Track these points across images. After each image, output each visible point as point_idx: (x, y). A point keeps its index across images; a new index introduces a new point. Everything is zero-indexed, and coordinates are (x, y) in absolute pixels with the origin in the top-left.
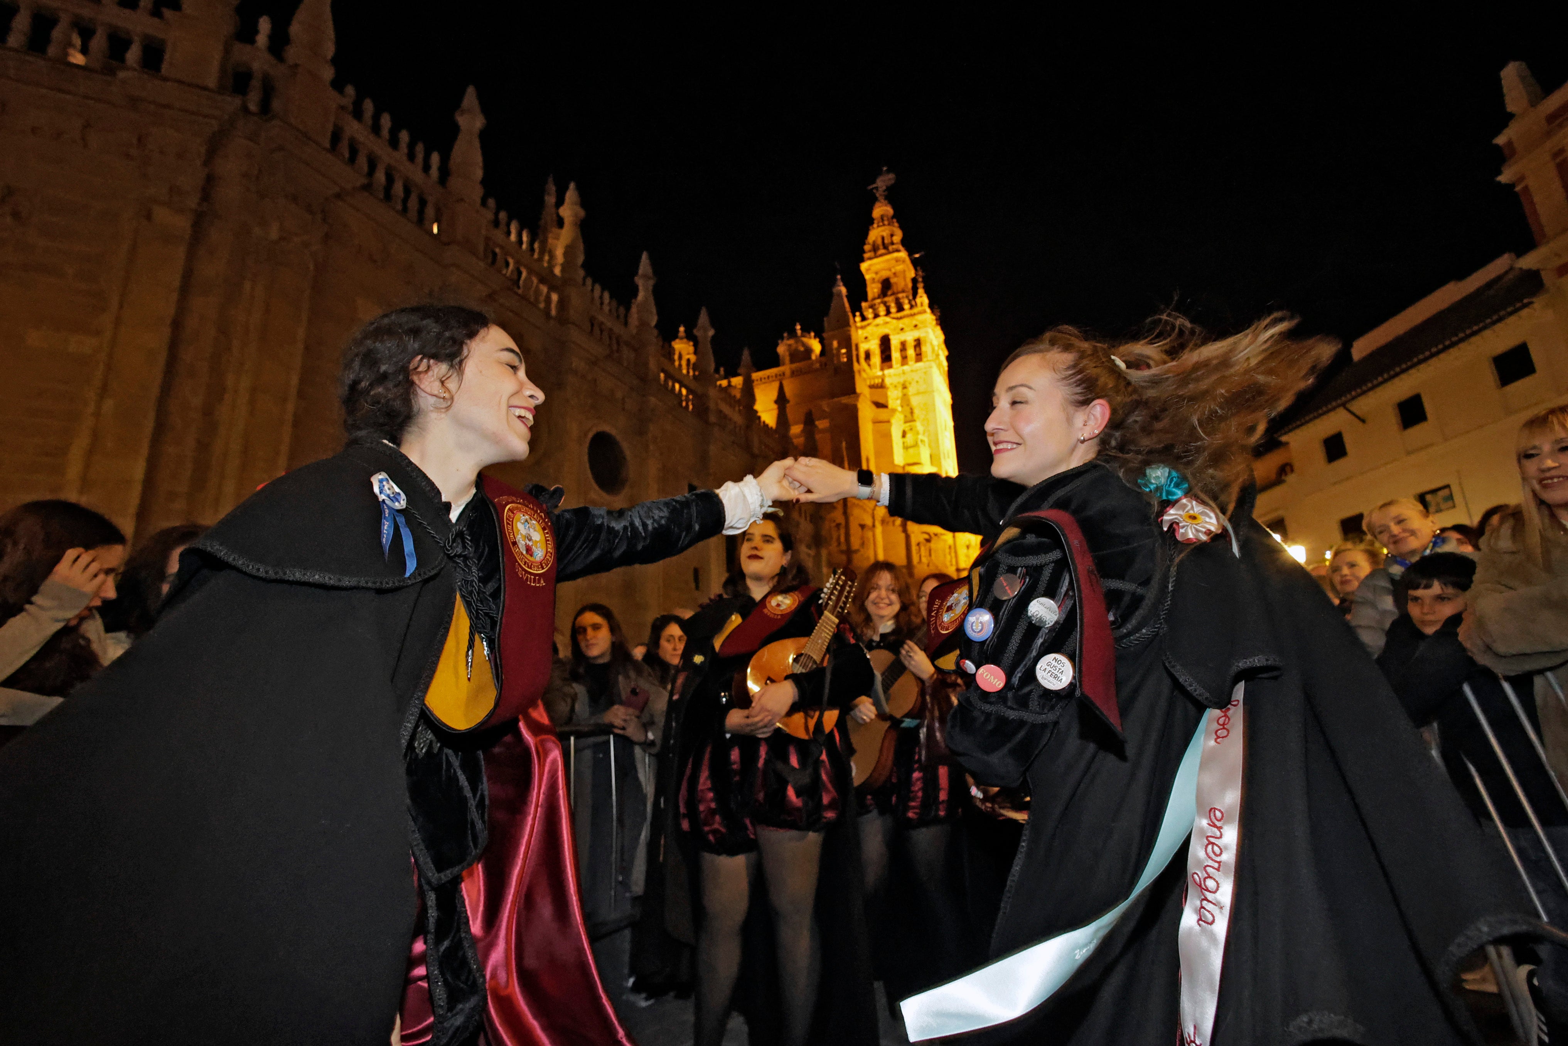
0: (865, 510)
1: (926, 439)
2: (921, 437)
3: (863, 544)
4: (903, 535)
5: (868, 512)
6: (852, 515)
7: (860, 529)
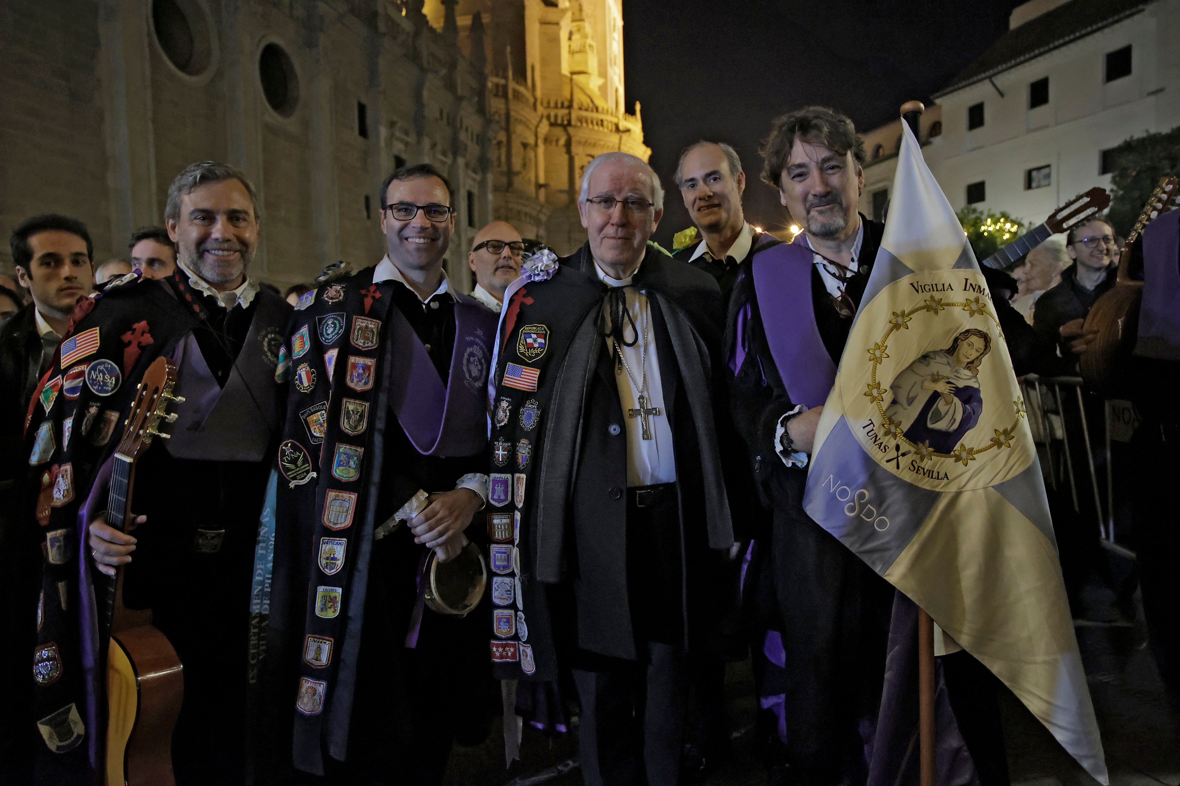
0: (528, 127)
1: (594, 44)
2: (589, 41)
3: (524, 165)
4: (566, 157)
5: (530, 129)
6: (515, 132)
7: (522, 148)
